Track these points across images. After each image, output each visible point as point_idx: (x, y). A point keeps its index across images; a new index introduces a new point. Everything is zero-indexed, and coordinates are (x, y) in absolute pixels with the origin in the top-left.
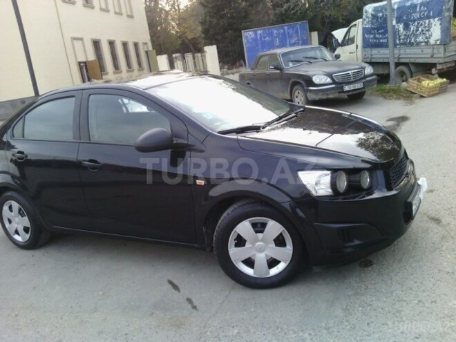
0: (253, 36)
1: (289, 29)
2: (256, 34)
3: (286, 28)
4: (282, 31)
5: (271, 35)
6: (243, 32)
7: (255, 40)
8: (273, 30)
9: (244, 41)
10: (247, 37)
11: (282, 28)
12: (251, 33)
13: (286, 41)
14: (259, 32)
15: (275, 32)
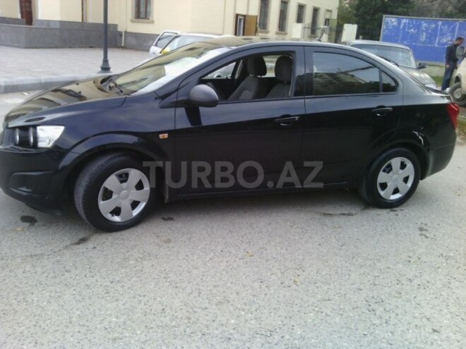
0: (395, 24)
1: (443, 25)
2: (399, 23)
3: (440, 23)
4: (434, 26)
5: (418, 27)
6: (384, 16)
7: (397, 28)
8: (423, 22)
9: (383, 27)
10: (388, 23)
11: (435, 22)
12: (393, 20)
13: (435, 39)
14: (404, 21)
15: (425, 25)
